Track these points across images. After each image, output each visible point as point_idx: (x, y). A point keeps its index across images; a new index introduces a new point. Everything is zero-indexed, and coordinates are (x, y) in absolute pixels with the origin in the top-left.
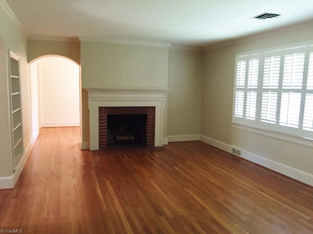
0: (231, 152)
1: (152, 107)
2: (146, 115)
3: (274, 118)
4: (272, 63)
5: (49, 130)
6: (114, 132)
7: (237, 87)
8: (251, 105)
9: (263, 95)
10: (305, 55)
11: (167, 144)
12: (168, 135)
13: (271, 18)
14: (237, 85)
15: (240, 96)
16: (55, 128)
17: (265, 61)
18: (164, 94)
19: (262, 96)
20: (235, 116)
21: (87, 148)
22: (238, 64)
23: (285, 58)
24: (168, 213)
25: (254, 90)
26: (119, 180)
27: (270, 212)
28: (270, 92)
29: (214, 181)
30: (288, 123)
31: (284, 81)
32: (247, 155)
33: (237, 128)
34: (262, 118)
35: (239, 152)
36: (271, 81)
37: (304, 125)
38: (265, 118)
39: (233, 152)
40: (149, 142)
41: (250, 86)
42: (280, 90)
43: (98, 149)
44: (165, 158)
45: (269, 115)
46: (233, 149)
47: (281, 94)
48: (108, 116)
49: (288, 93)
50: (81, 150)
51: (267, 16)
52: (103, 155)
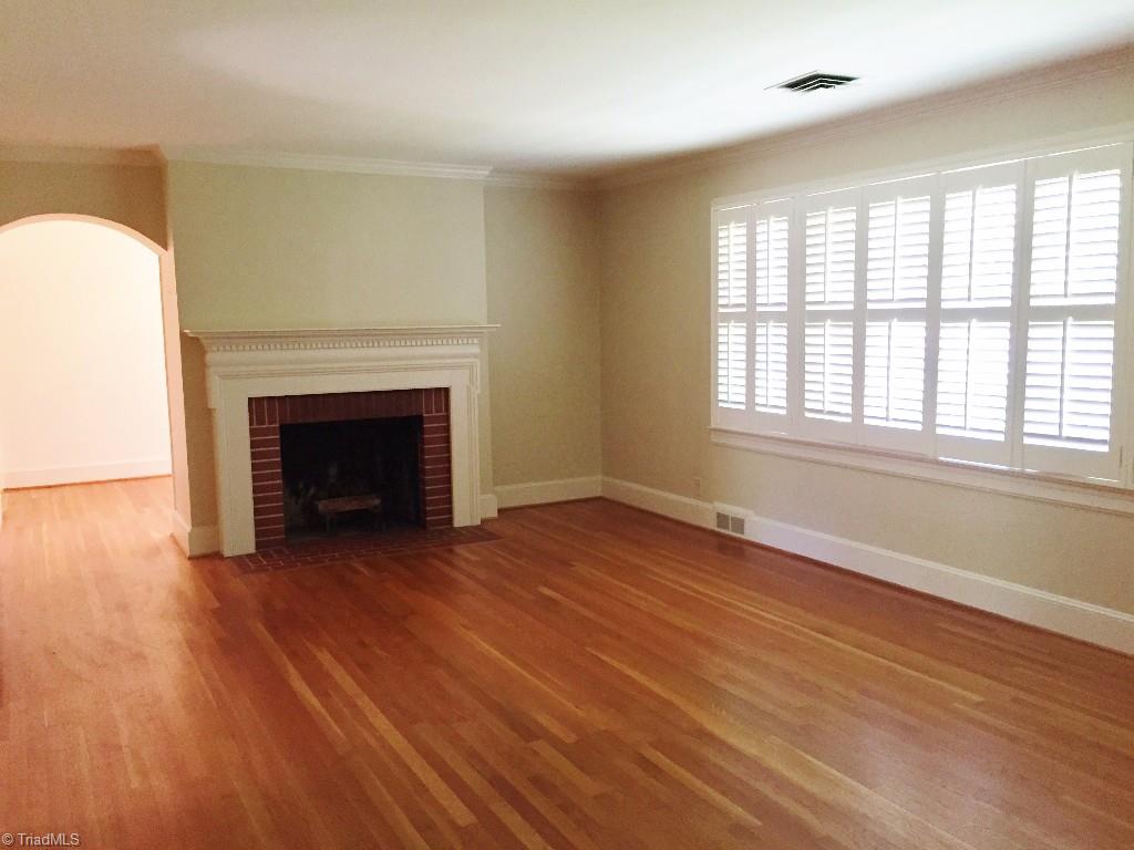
0: (712, 525)
1: (438, 390)
2: (420, 419)
3: (846, 404)
4: (831, 230)
5: (34, 496)
6: (301, 486)
7: (721, 310)
8: (772, 366)
9: (808, 331)
10: (932, 201)
11: (494, 514)
12: (496, 484)
13: (827, 87)
14: (721, 302)
15: (732, 339)
16: (59, 490)
17: (809, 223)
18: (476, 341)
19: (803, 336)
20: (721, 404)
21: (210, 551)
22: (721, 235)
23: (872, 213)
24: (555, 728)
25: (778, 317)
26: (362, 644)
27: (864, 692)
28: (829, 322)
29: (677, 618)
30: (891, 417)
31: (870, 285)
32: (765, 529)
33: (728, 446)
34: (808, 405)
35: (739, 524)
36: (831, 286)
37: (939, 420)
38: (819, 406)
39: (718, 526)
40: (434, 513)
41: (766, 305)
42: (859, 316)
43: (252, 549)
44: (500, 560)
45: (828, 396)
46: (719, 515)
47: (865, 327)
48: (285, 430)
49: (887, 324)
50: (190, 558)
51: (817, 82)
52: (276, 569)
